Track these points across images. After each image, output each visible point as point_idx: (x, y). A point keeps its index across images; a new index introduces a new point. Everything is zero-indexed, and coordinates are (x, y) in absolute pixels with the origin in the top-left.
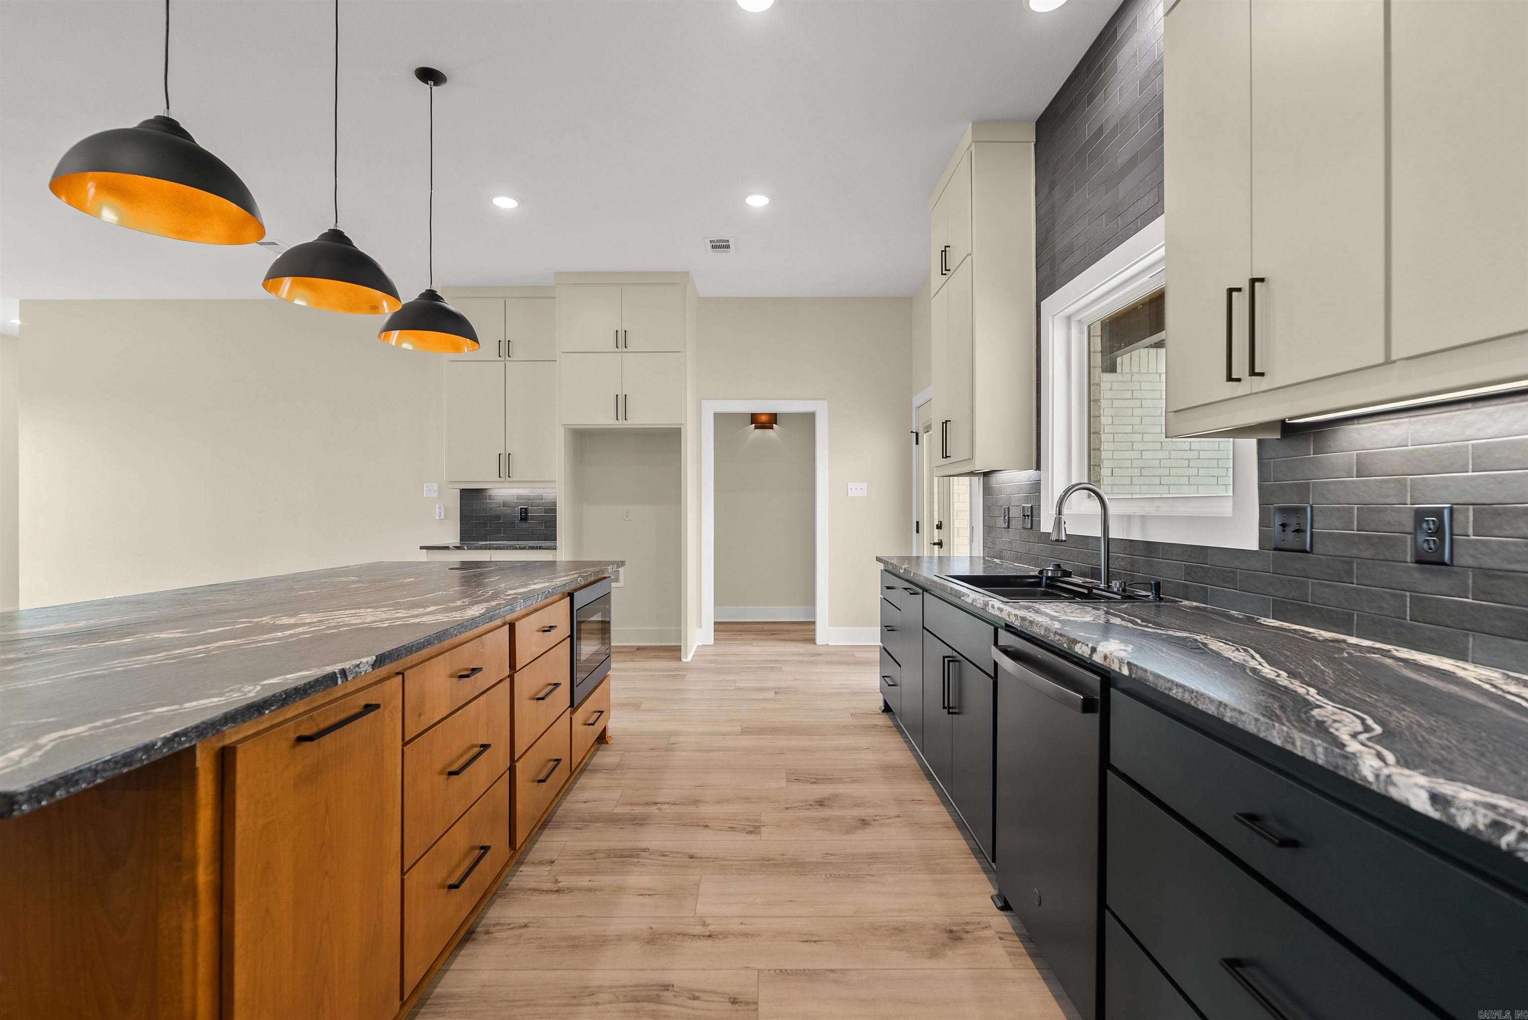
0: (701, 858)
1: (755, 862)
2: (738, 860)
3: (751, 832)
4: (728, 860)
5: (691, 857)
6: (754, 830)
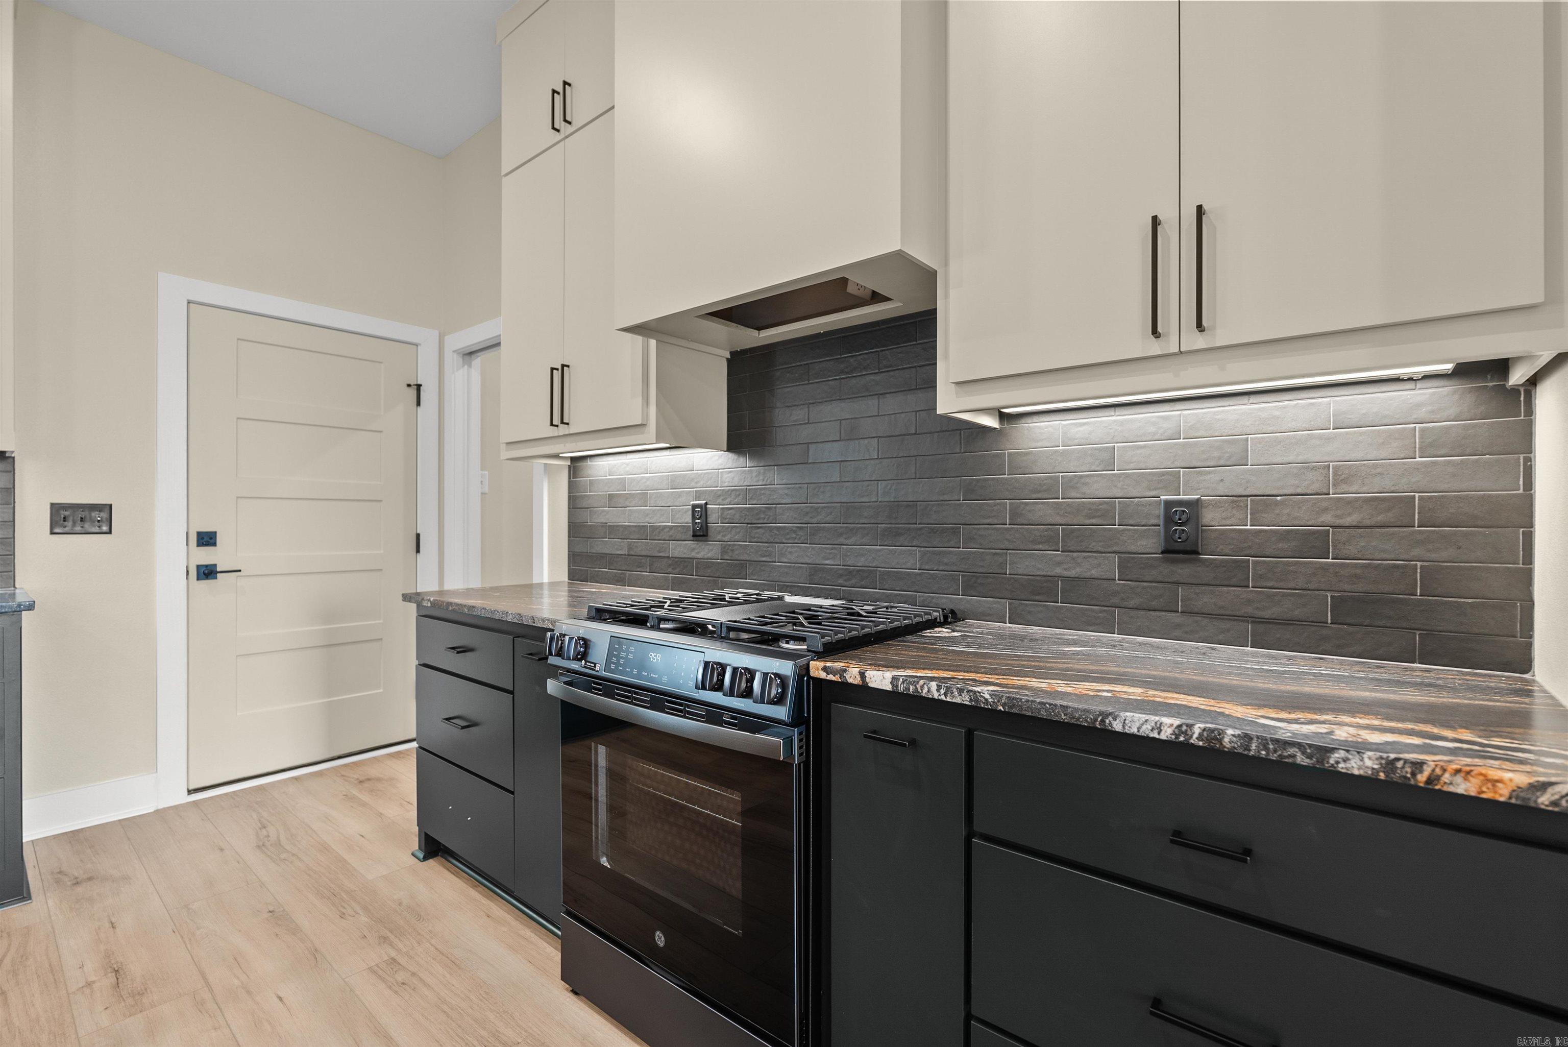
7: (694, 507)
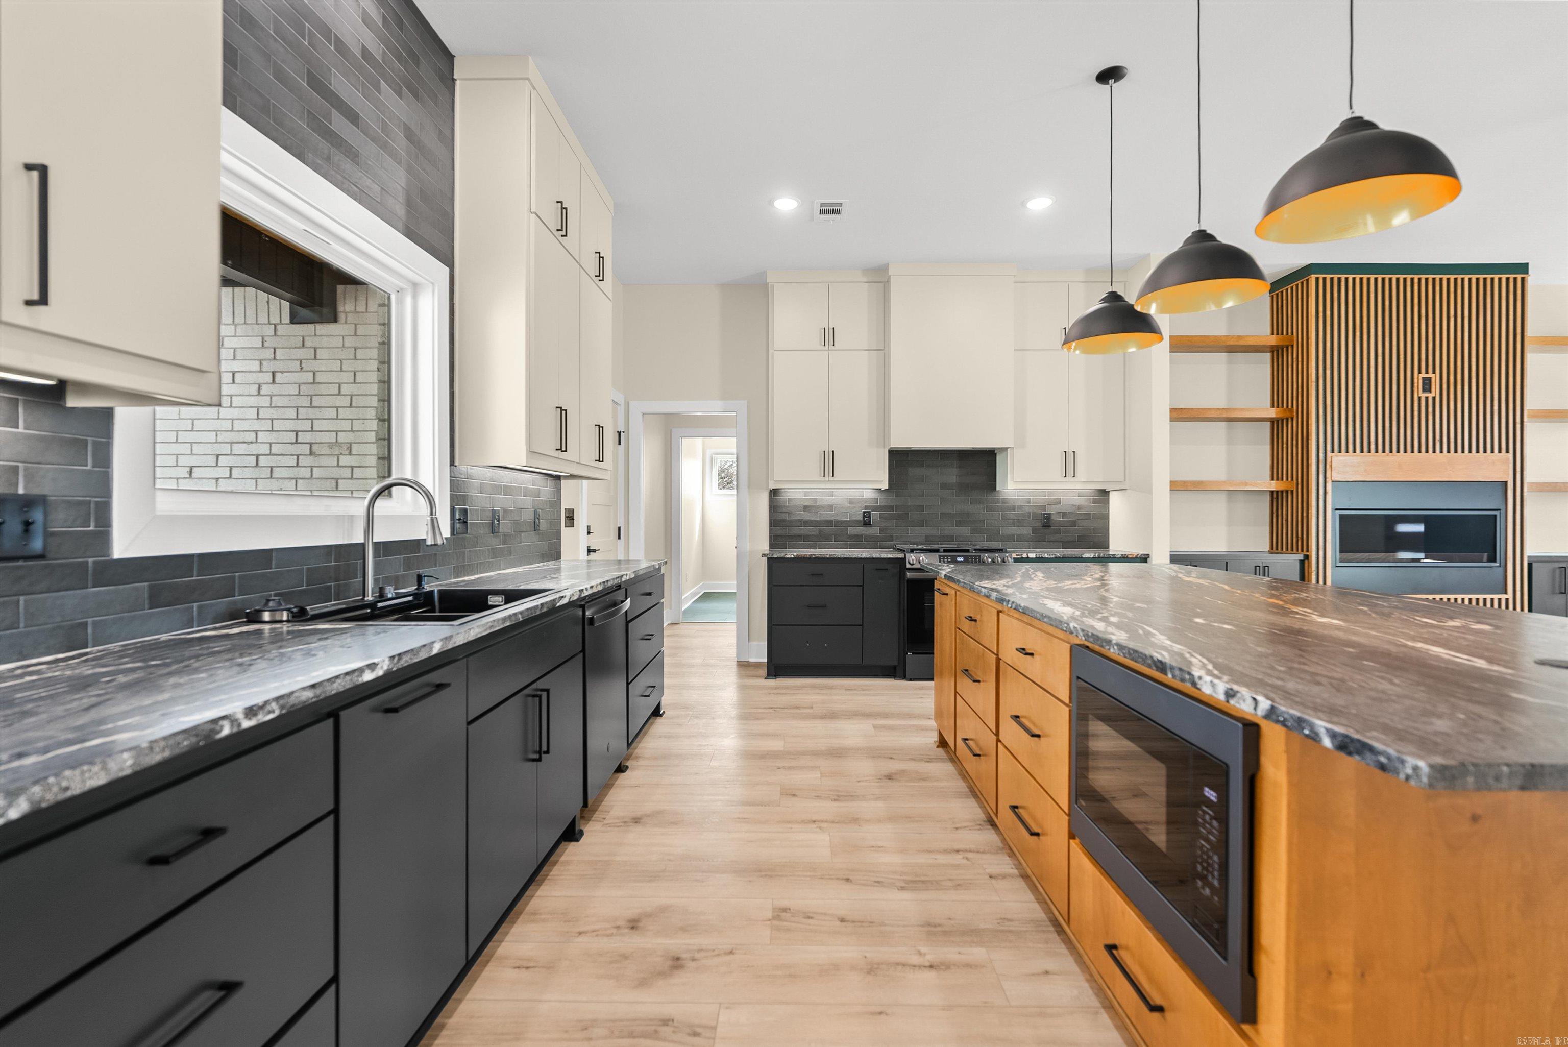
0: (838, 879)
1: (780, 874)
2: (799, 876)
3: (785, 910)
4: (810, 876)
5: (848, 880)
6: (781, 913)
7: (864, 512)
